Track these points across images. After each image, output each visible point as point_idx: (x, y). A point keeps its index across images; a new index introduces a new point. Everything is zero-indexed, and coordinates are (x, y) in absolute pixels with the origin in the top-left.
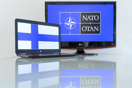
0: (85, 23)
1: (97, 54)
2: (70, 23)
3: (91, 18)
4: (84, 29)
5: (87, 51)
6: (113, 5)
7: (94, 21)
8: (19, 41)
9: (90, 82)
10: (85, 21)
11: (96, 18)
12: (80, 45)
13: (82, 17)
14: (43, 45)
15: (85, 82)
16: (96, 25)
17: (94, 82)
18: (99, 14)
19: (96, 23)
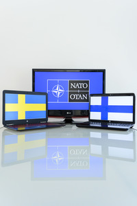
0: (73, 91)
2: (58, 91)
3: (79, 86)
4: (73, 97)
6: (102, 73)
7: (83, 89)
9: (78, 152)
10: (73, 89)
11: (85, 86)
12: (68, 113)
13: (70, 85)
15: (72, 152)
16: (85, 93)
17: (82, 152)
18: (87, 82)
19: (84, 91)
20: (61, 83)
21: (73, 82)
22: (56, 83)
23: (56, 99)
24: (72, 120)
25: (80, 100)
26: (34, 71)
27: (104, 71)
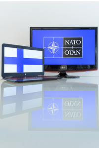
1: (78, 77)
2: (54, 47)
3: (73, 42)
4: (67, 53)
5: (69, 74)
7: (76, 45)
8: (5, 65)
9: (72, 104)
11: (79, 42)
12: (62, 68)
14: (27, 69)
15: (67, 103)
16: (78, 49)
17: (76, 104)
20: (56, 40)
21: (67, 39)
22: (51, 40)
23: (51, 55)
24: (66, 74)
25: (74, 56)
26: (32, 29)
27: (96, 29)
